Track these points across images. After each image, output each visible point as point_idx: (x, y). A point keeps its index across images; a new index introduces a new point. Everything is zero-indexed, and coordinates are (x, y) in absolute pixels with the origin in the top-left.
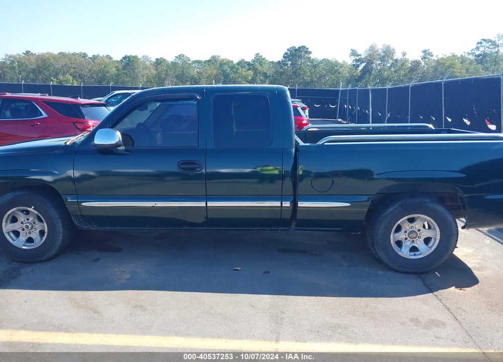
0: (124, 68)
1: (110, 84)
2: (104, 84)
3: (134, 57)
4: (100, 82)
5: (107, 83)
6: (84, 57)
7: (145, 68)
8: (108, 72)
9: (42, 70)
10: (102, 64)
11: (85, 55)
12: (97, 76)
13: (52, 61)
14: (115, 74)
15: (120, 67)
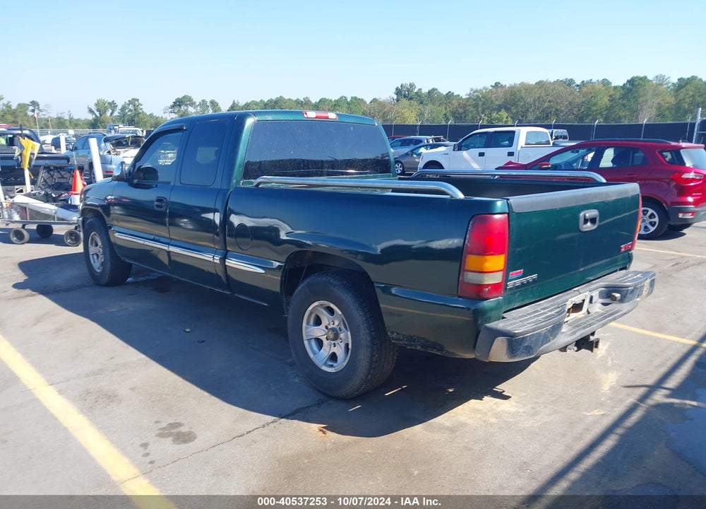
0: (623, 97)
1: (594, 122)
2: (587, 122)
3: (641, 79)
4: (581, 119)
5: (592, 120)
6: (569, 85)
7: (657, 94)
8: (595, 104)
9: (509, 106)
10: (591, 93)
11: (570, 83)
12: (579, 110)
13: (523, 94)
14: (607, 107)
15: (618, 96)
